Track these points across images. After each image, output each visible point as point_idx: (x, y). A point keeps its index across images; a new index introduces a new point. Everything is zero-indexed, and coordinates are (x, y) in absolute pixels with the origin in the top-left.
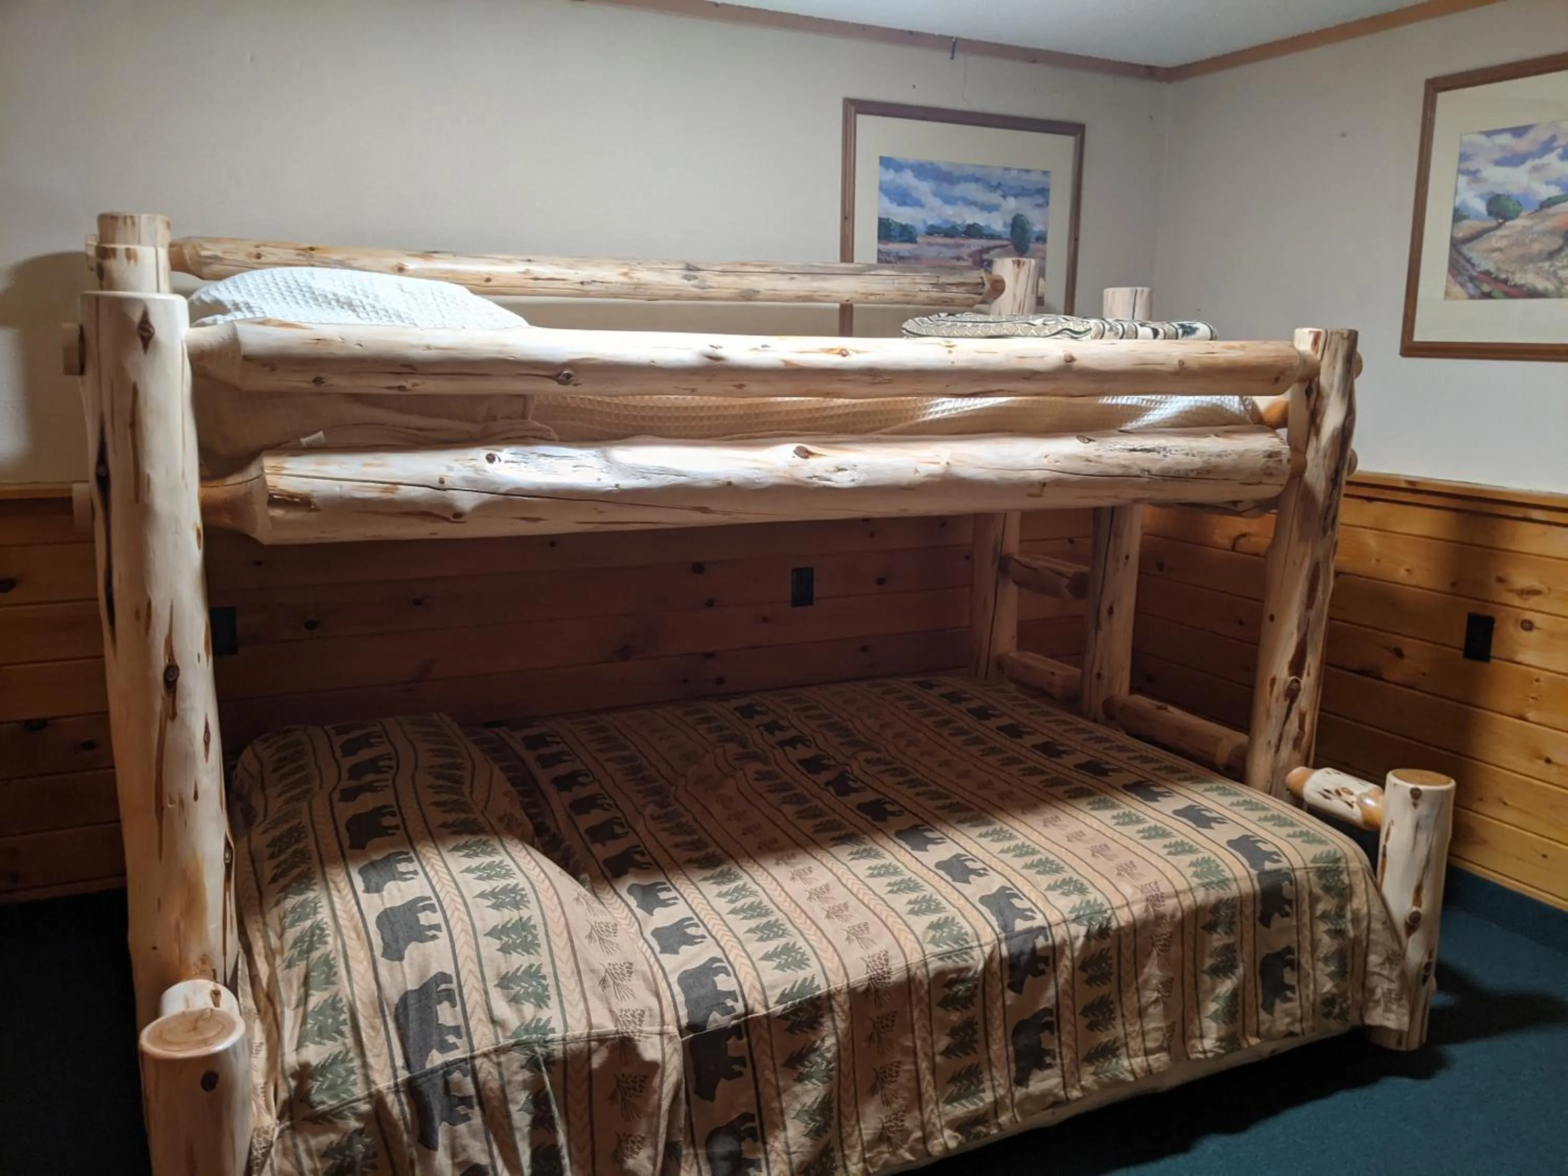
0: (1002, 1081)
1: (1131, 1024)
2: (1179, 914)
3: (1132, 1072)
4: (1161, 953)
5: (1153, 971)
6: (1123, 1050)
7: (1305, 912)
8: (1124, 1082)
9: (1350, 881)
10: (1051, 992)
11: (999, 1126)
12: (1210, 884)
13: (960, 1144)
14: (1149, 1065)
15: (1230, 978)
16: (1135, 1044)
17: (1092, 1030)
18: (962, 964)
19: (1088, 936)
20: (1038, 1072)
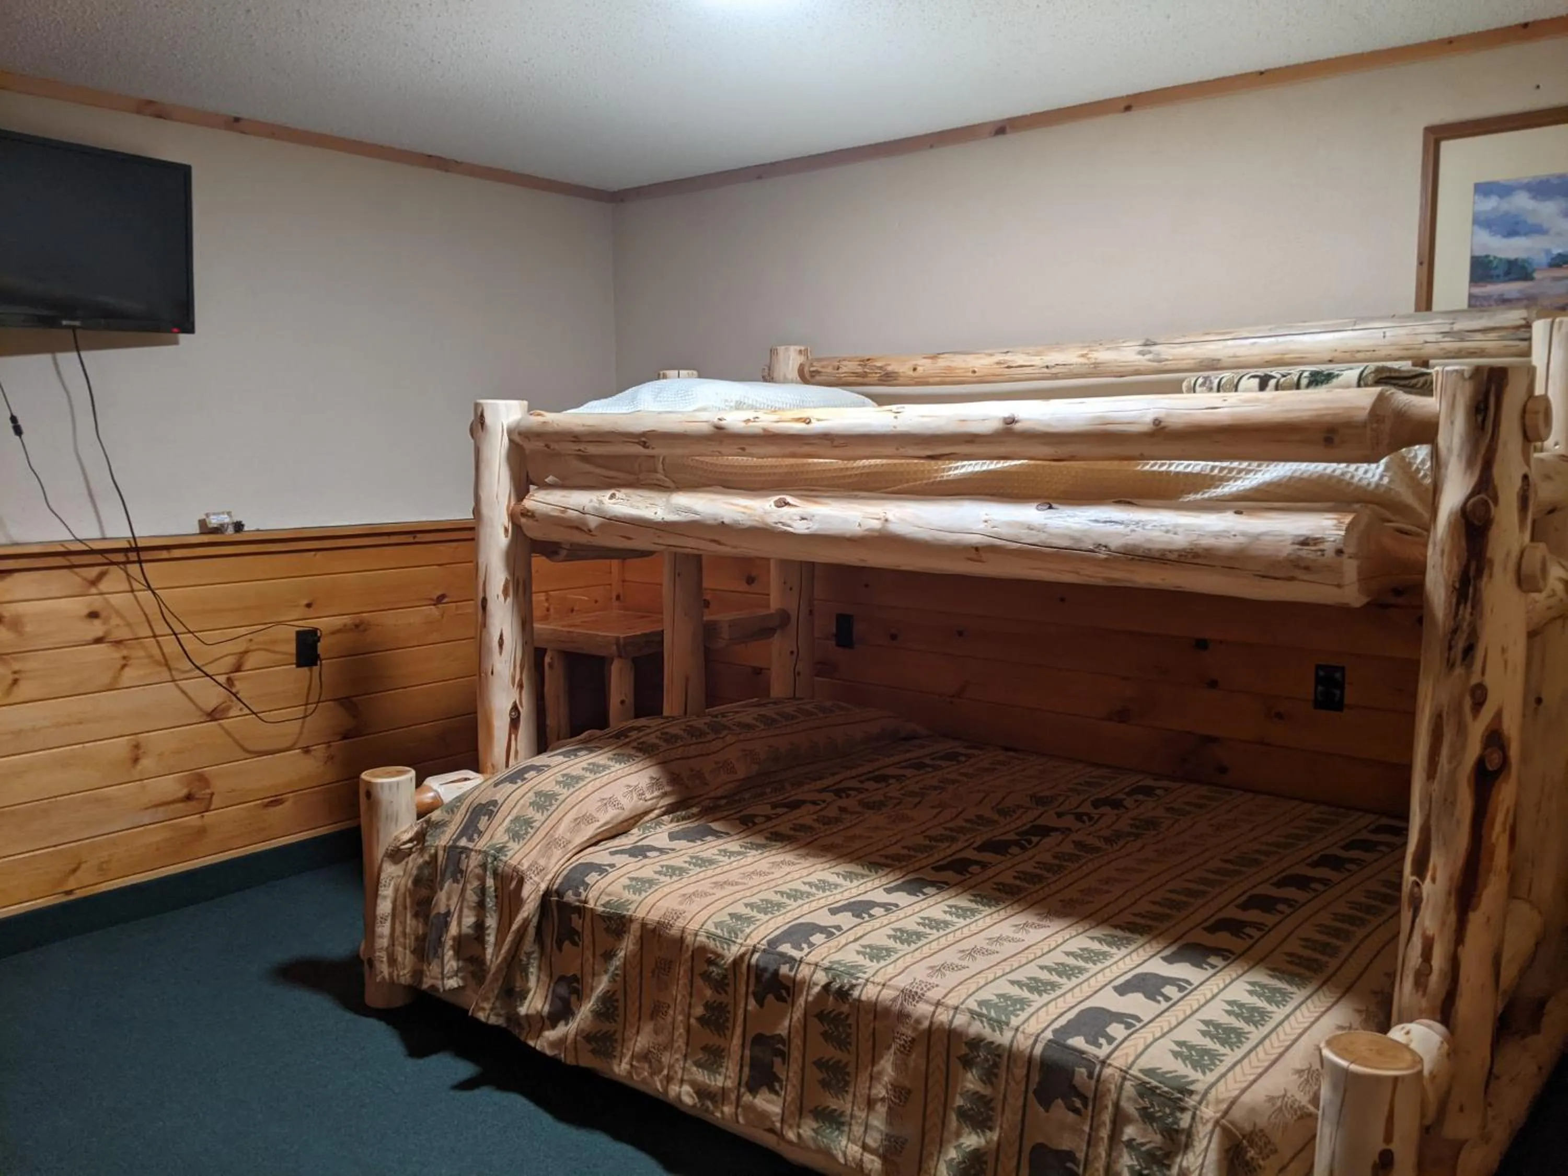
0: (732, 1075)
1: (859, 1108)
2: (926, 1024)
3: (845, 1154)
4: (898, 1053)
5: (887, 1066)
6: (846, 1128)
7: (1104, 1123)
8: (834, 1158)
9: (1191, 1126)
10: (786, 1023)
11: (722, 1112)
12: (980, 1015)
13: (694, 1106)
14: (861, 1160)
15: (979, 1136)
16: (858, 1130)
17: (823, 1087)
18: (720, 950)
19: (826, 987)
20: (766, 1091)
